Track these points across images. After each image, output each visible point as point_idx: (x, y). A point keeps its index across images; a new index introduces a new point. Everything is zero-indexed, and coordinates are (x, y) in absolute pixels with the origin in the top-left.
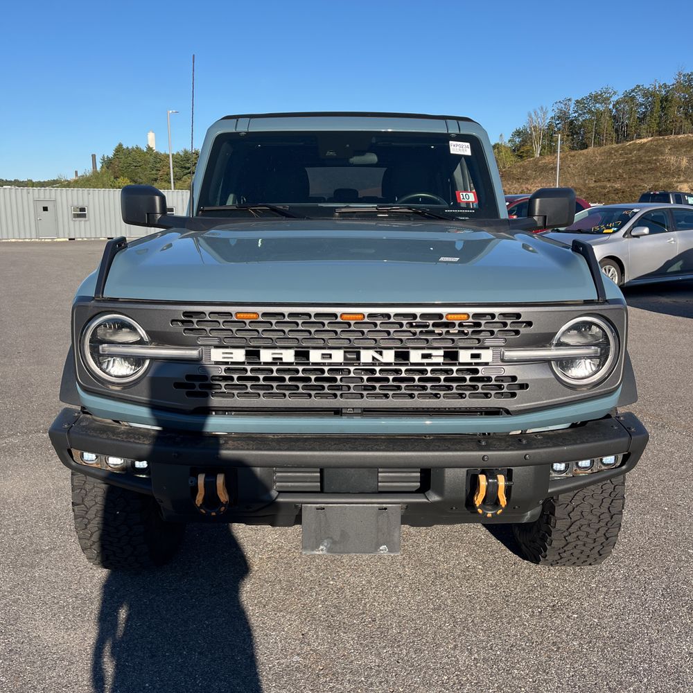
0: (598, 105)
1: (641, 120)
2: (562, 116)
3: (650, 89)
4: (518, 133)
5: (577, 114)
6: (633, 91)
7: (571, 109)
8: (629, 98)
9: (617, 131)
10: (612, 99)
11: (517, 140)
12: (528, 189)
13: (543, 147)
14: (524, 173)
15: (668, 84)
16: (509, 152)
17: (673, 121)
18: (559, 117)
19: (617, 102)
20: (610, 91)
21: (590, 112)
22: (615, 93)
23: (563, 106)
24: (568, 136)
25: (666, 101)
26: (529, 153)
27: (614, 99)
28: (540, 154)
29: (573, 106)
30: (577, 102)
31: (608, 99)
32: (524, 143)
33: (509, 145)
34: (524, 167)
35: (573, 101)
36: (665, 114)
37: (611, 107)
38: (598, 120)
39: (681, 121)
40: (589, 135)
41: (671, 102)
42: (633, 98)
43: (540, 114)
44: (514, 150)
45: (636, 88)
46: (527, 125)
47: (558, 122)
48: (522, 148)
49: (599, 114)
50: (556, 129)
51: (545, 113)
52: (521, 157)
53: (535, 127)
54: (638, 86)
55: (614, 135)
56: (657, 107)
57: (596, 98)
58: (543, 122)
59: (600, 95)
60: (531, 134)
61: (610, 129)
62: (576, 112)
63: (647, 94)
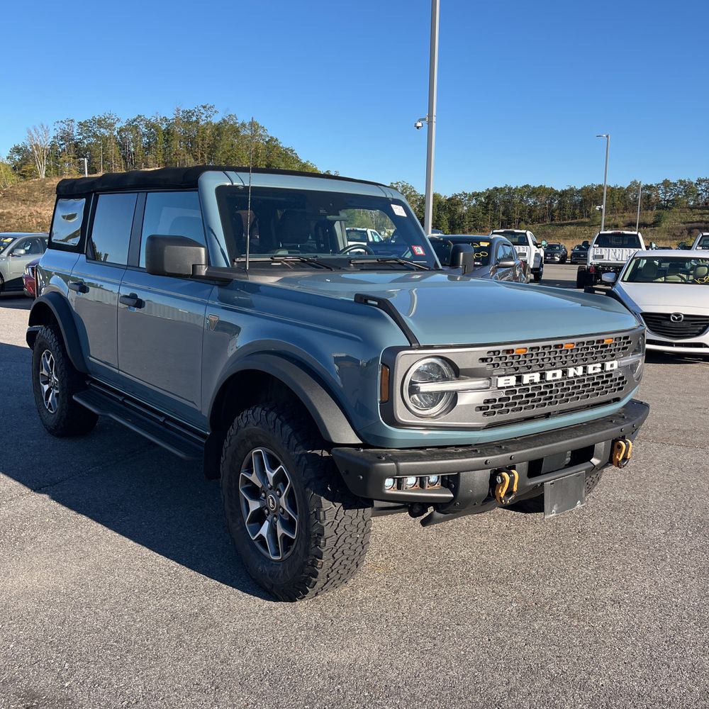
0: (102, 130)
1: (148, 148)
2: (66, 137)
3: (152, 121)
4: (17, 150)
5: (81, 137)
6: (135, 120)
7: (75, 131)
8: (132, 126)
9: (124, 158)
10: (116, 126)
11: (17, 157)
12: (37, 212)
13: (48, 168)
14: (30, 194)
15: (169, 118)
16: (9, 170)
17: (176, 154)
18: (62, 138)
19: (121, 130)
20: (114, 117)
21: (95, 135)
22: (118, 120)
23: (67, 127)
24: (74, 158)
25: (168, 133)
26: (33, 174)
27: (118, 126)
28: (46, 175)
29: (76, 128)
30: (80, 124)
31: (111, 125)
32: (25, 161)
33: (8, 162)
34: (29, 187)
35: (76, 123)
36: (169, 147)
37: (116, 133)
38: (105, 145)
39: (184, 155)
40: (96, 160)
41: (172, 135)
42: (136, 127)
43: (41, 132)
44: (14, 169)
45: (137, 118)
46: (27, 143)
47: (61, 143)
48: (24, 167)
49: (105, 140)
50: (60, 150)
51: (47, 132)
52: (24, 177)
53: (36, 145)
54: (139, 116)
55: (122, 162)
56: (160, 139)
57: (100, 123)
58: (46, 139)
59: (104, 120)
60: (33, 152)
61: (117, 155)
62: (80, 134)
63: (150, 126)
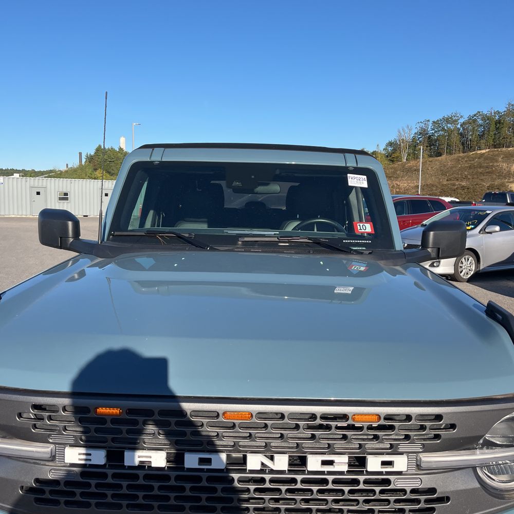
0: (449, 125)
1: (481, 136)
2: (423, 132)
3: (488, 115)
4: (390, 144)
5: (433, 131)
6: (475, 115)
7: (430, 128)
8: (472, 121)
9: (463, 144)
10: (459, 121)
11: (390, 149)
12: (397, 184)
13: (409, 155)
14: (394, 173)
15: (501, 111)
16: (384, 157)
17: (504, 138)
18: (420, 133)
19: (464, 124)
20: (458, 115)
21: (443, 129)
22: (462, 117)
23: (424, 125)
24: (427, 147)
25: (499, 123)
26: (399, 159)
27: (462, 121)
28: (407, 160)
29: (431, 125)
30: (434, 122)
31: (456, 121)
32: (394, 151)
33: (384, 152)
34: (394, 168)
35: (431, 122)
36: (499, 133)
37: (459, 126)
38: (449, 136)
39: (511, 138)
40: (442, 147)
41: (503, 124)
42: (475, 121)
43: (407, 130)
44: (387, 156)
45: (477, 114)
46: (397, 138)
47: (419, 137)
48: (393, 155)
49: (450, 132)
50: (418, 142)
51: (410, 130)
52: (393, 161)
53: (403, 140)
54: (479, 112)
55: (461, 147)
56: (493, 127)
57: (448, 120)
58: (409, 135)
59: (451, 118)
60: (400, 145)
61: (458, 142)
62: (433, 129)
63: (486, 118)
